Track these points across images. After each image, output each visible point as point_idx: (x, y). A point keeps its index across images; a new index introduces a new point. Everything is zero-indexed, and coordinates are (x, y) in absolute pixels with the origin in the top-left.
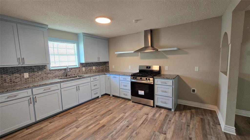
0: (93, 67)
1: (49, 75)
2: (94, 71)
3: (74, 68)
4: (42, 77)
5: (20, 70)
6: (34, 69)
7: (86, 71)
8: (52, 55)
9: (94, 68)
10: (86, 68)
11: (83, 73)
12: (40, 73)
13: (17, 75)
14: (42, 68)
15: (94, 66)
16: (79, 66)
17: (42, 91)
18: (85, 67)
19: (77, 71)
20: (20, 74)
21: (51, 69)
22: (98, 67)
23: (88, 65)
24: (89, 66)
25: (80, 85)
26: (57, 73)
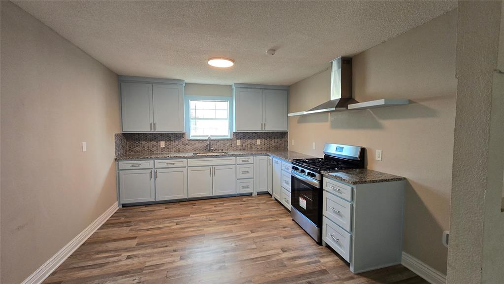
0: (258, 140)
1: (187, 147)
2: (259, 147)
3: (222, 140)
4: (179, 149)
5: (157, 138)
6: (170, 137)
7: (242, 146)
8: (193, 119)
9: (259, 142)
10: (244, 141)
11: (237, 150)
12: (177, 143)
13: (155, 143)
14: (179, 136)
15: (259, 138)
16: (231, 138)
17: (164, 165)
18: (240, 139)
19: (228, 145)
20: (157, 142)
21: (191, 138)
22: (266, 141)
23: (248, 136)
24: (249, 138)
25: (217, 167)
26: (198, 145)
